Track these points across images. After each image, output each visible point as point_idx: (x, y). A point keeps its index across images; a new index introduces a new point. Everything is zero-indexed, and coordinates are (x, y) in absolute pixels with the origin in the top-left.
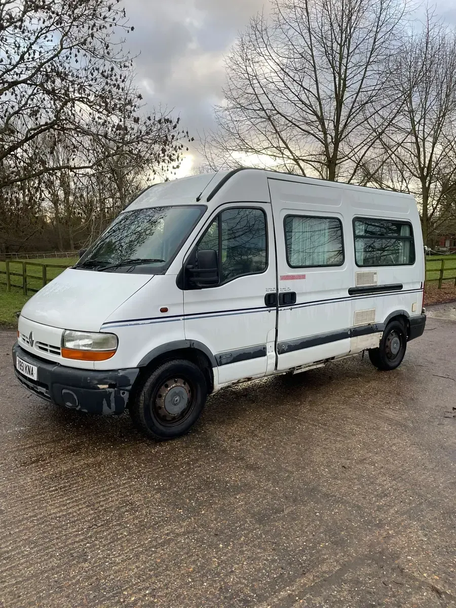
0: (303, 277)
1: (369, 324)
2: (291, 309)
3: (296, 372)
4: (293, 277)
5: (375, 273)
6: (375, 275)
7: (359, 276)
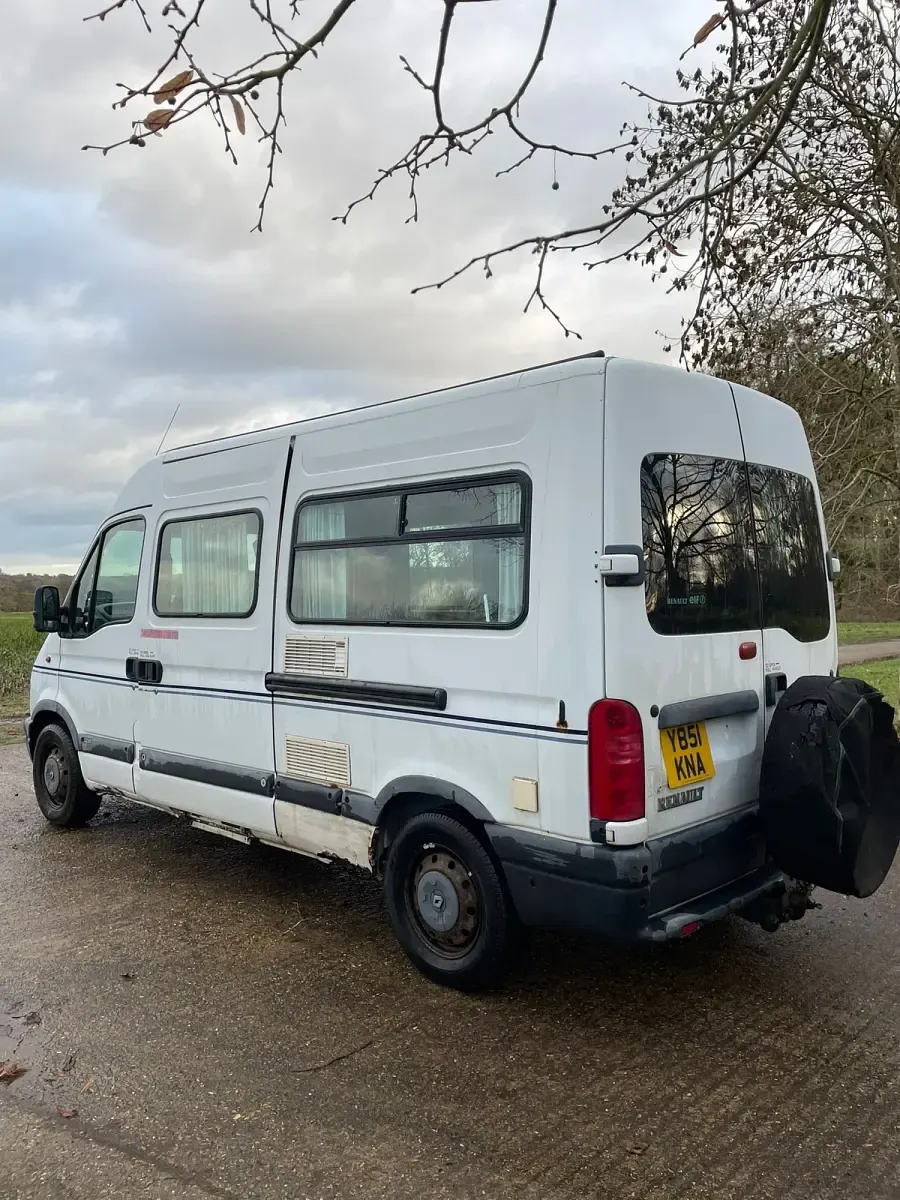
0: (173, 635)
1: (334, 786)
2: (156, 692)
3: (196, 825)
4: (158, 634)
5: (341, 645)
6: (338, 650)
7: (295, 648)
